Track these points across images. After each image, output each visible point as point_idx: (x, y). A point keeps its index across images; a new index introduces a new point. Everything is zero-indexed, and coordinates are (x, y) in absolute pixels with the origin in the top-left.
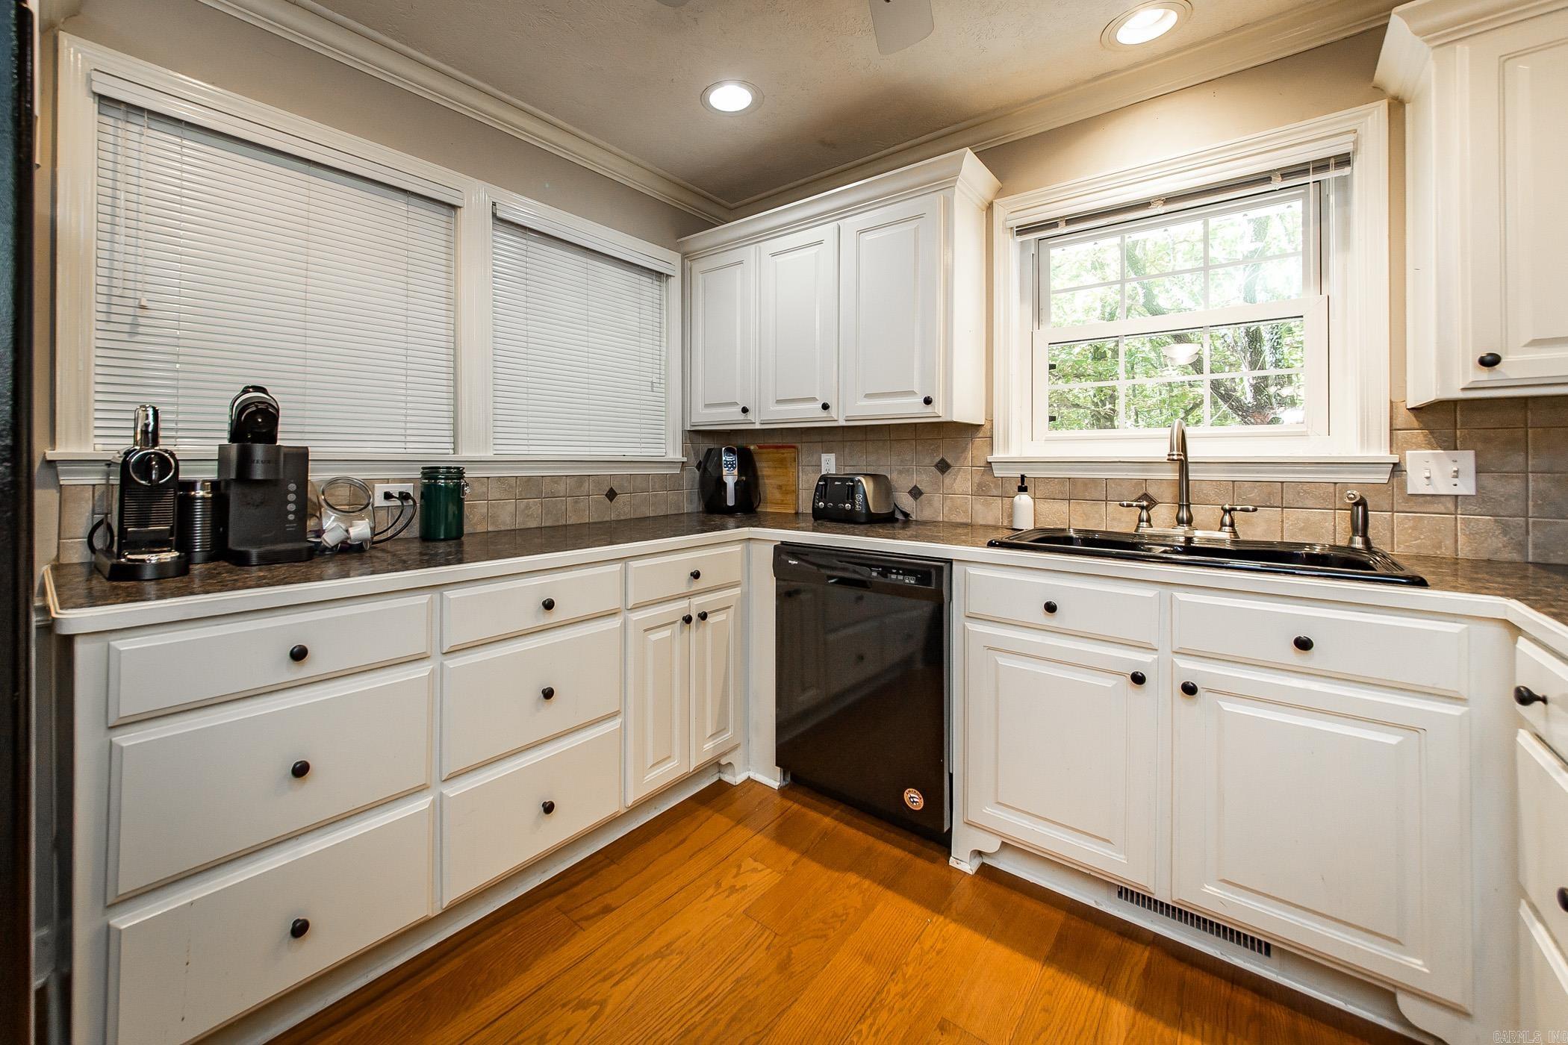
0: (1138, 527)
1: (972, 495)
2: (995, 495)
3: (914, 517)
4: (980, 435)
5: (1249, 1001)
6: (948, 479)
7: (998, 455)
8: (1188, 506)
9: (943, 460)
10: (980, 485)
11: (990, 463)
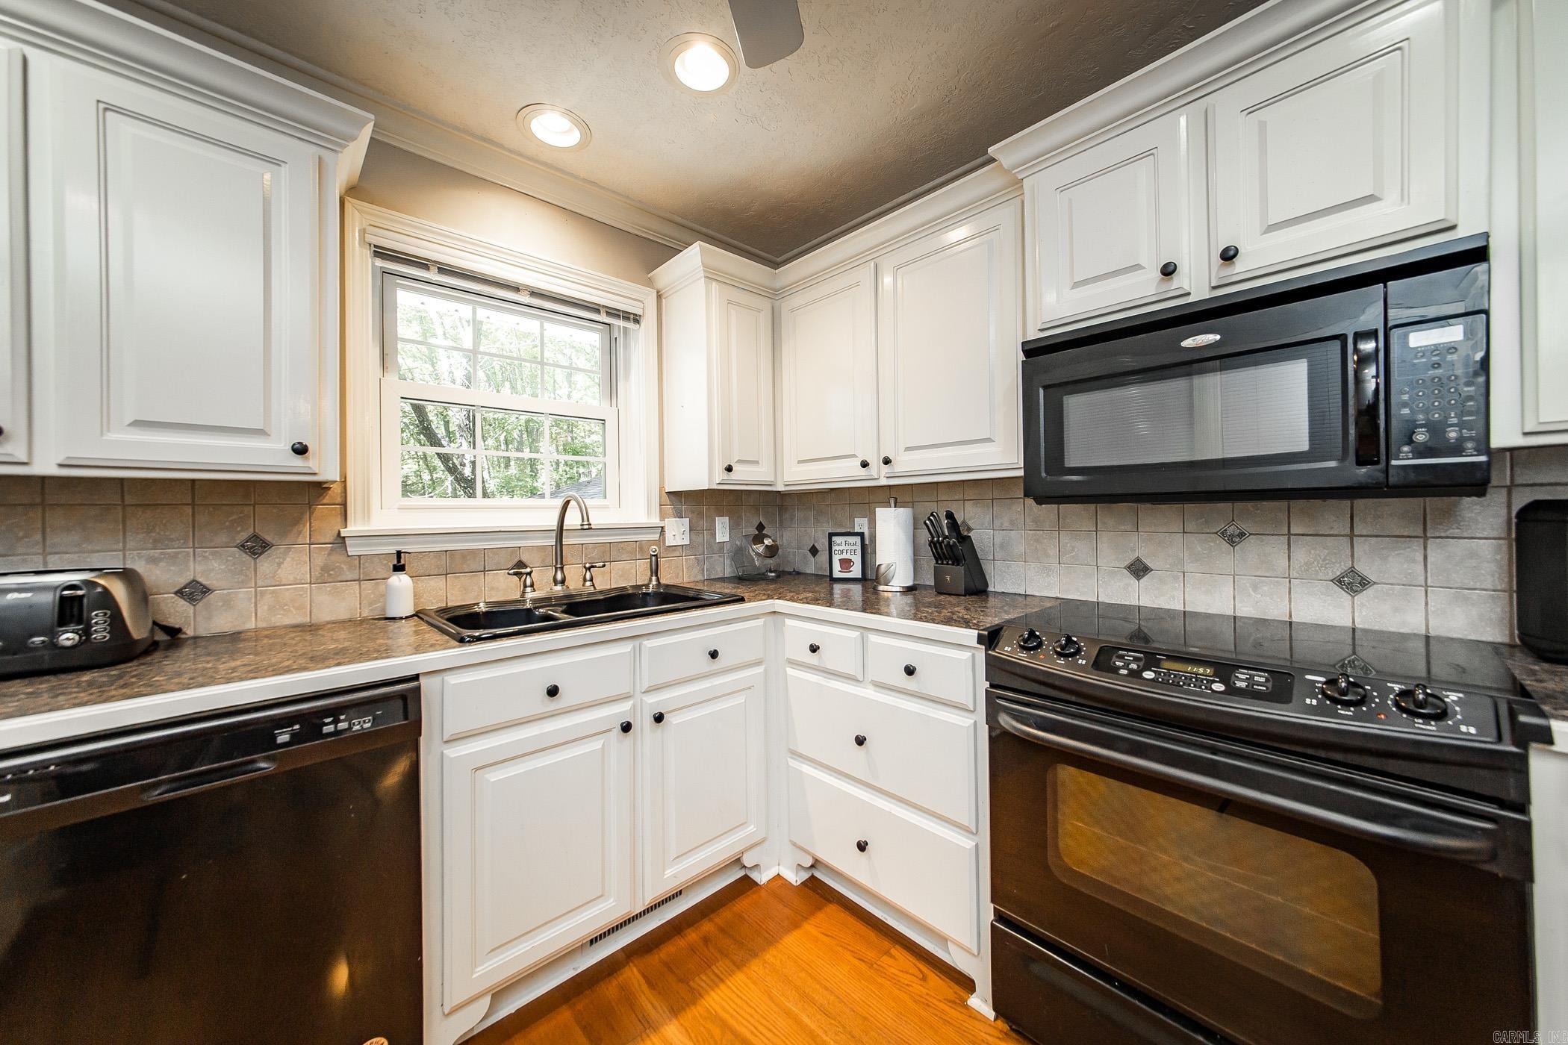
0: (524, 592)
1: (311, 583)
2: (349, 579)
3: (190, 632)
4: (325, 501)
5: (694, 935)
6: (265, 564)
7: (353, 528)
8: (562, 568)
9: (255, 537)
10: (325, 569)
11: (344, 537)
